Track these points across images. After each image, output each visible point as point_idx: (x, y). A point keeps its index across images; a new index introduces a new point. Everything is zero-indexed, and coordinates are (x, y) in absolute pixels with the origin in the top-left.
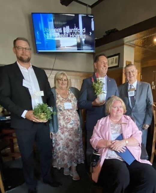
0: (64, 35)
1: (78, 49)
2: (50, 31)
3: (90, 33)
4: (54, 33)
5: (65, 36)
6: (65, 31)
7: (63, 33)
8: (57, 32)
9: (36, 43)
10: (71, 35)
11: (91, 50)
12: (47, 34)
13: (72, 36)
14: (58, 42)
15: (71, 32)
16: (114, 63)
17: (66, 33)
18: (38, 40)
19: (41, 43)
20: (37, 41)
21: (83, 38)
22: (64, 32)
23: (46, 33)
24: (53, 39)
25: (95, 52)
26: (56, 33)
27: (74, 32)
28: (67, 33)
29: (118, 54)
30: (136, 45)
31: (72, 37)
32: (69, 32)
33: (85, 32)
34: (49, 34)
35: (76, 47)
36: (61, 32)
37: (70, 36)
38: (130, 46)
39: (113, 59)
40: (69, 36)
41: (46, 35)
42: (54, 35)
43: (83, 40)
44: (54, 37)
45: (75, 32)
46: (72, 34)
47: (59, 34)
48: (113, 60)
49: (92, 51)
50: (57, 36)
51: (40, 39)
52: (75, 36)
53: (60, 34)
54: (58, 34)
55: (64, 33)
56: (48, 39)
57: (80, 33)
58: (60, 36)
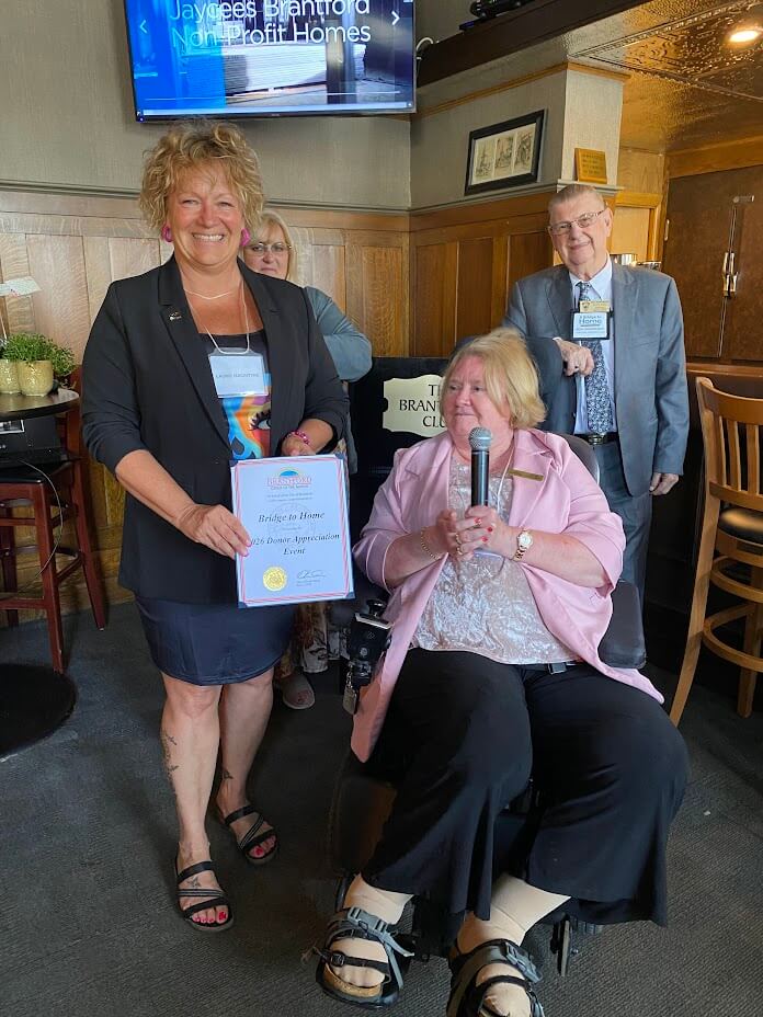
0: (267, 31)
1: (331, 100)
2: (201, 17)
3: (393, 18)
4: (219, 24)
5: (271, 34)
6: (273, 10)
7: (259, 22)
8: (230, 19)
9: (136, 76)
10: (301, 28)
11: (397, 99)
12: (186, 28)
13: (307, 33)
14: (239, 64)
15: (299, 13)
16: (513, 160)
17: (276, 21)
18: (143, 62)
19: (155, 75)
20: (138, 66)
21: (360, 42)
22: (268, 15)
23: (180, 23)
24: (215, 53)
25: (414, 110)
26: (229, 25)
27: (313, 13)
28: (281, 20)
29: (537, 117)
30: (630, 68)
31: (301, 38)
32: (291, 18)
33: (367, 10)
34: (196, 30)
35: (324, 87)
36: (251, 16)
37: (296, 33)
38: (599, 70)
39: (511, 139)
40: (288, 36)
41: (182, 34)
42: (216, 33)
43: (360, 50)
44: (220, 44)
45: (317, 17)
46: (307, 25)
47: (243, 26)
48: (511, 148)
49: (403, 105)
50: (230, 36)
51: (153, 57)
52: (317, 35)
53: (249, 26)
54: (239, 27)
55: (266, 20)
56: (189, 52)
57: (345, 20)
58: (248, 35)
